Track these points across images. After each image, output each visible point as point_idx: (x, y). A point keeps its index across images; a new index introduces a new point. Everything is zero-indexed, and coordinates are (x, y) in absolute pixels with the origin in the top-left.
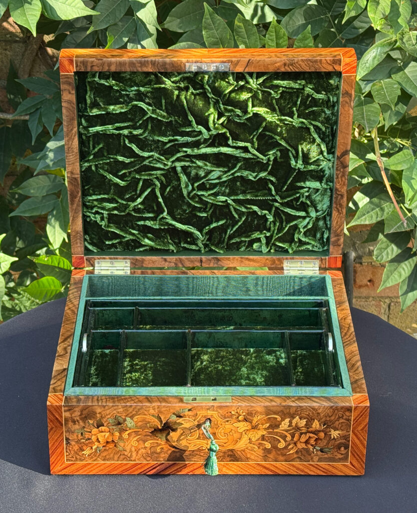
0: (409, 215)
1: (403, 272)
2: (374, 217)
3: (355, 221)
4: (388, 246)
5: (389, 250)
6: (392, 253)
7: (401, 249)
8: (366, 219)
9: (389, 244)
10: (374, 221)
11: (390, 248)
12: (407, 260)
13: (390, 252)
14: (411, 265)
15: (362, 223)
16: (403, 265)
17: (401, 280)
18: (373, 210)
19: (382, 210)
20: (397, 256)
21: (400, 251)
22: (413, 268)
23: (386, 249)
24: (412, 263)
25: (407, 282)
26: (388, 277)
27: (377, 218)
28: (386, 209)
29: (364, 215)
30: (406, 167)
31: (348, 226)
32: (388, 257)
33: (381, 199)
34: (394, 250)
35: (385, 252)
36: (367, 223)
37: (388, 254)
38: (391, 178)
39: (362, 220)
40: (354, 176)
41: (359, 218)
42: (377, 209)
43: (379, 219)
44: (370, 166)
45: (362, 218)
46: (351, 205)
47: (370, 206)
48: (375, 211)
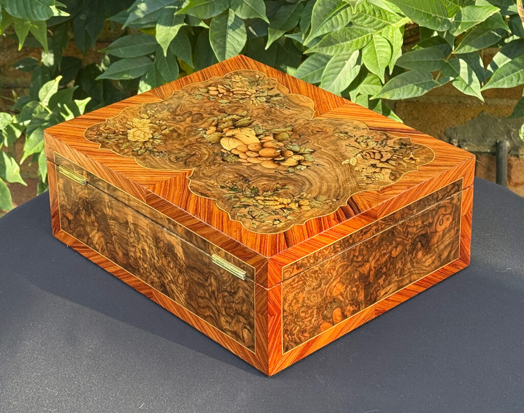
2: (515, 80)
3: (491, 83)
8: (504, 82)
10: (514, 85)
15: (499, 87)
18: (513, 72)
27: (518, 81)
29: (502, 77)
31: (484, 89)
36: (506, 86)
39: (499, 84)
40: (492, 32)
41: (495, 81)
42: (519, 71)
43: (520, 83)
44: (513, 21)
45: (500, 81)
46: (489, 68)
47: (510, 68)
48: (517, 72)
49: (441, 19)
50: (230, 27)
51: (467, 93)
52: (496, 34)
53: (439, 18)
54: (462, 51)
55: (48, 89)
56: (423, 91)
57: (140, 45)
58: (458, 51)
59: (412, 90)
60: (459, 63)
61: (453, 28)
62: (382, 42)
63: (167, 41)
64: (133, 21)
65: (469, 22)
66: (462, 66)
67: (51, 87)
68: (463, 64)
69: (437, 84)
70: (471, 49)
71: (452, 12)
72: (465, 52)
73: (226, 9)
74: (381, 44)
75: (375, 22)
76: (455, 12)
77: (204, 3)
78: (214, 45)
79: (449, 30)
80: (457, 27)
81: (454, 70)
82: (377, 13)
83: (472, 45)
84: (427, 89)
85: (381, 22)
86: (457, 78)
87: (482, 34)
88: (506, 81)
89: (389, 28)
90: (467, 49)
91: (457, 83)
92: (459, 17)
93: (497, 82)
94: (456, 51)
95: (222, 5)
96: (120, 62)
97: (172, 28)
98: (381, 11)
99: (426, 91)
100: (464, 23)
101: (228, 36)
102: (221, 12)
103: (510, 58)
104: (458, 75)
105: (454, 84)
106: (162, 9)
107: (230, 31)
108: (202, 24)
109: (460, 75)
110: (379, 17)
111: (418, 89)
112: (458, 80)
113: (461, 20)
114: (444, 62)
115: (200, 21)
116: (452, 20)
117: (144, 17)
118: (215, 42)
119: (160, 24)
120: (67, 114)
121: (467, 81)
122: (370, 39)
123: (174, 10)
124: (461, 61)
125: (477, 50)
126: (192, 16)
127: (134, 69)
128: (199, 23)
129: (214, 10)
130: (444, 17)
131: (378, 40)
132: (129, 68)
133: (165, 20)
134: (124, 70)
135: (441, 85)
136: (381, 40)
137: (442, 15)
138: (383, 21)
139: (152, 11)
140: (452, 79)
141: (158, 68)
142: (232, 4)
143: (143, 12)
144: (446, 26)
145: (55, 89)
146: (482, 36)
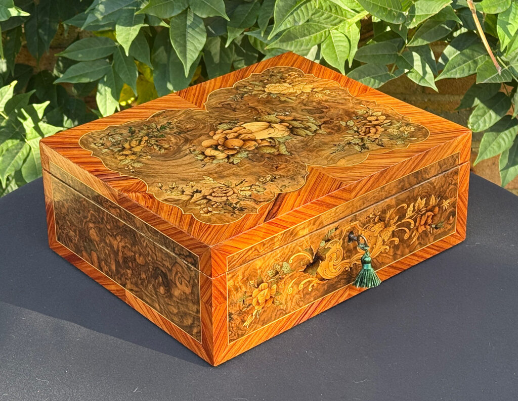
0: (506, 68)
1: (502, 142)
2: (466, 70)
3: (445, 73)
4: (485, 113)
5: (487, 117)
6: (490, 121)
7: (500, 115)
8: (456, 72)
9: (487, 110)
10: (466, 74)
11: (488, 115)
12: (507, 128)
13: (487, 120)
14: (512, 135)
15: (452, 76)
16: (503, 135)
17: (501, 152)
18: (464, 62)
19: (475, 62)
20: (496, 124)
21: (499, 118)
22: (514, 138)
23: (483, 116)
24: (513, 132)
25: (507, 155)
26: (486, 149)
27: (469, 71)
28: (480, 61)
29: (455, 67)
30: (502, 11)
31: (436, 80)
32: (485, 126)
33: (474, 50)
34: (492, 118)
35: (482, 119)
36: (458, 76)
37: (485, 121)
38: (485, 27)
39: (452, 73)
40: (443, 25)
41: (448, 71)
42: (470, 62)
43: (471, 72)
44: (462, 14)
45: (452, 71)
46: (440, 60)
47: (461, 58)
48: (468, 63)
49: (396, 12)
50: (190, 27)
51: (422, 84)
52: (446, 27)
53: (394, 11)
54: (415, 44)
55: (3, 95)
56: (379, 84)
57: (97, 48)
58: (412, 44)
59: (370, 82)
60: (412, 56)
61: (408, 21)
62: (340, 36)
63: (128, 41)
64: (92, 23)
65: (423, 15)
66: (415, 58)
67: (6, 93)
68: (416, 56)
69: (393, 77)
70: (423, 42)
71: (405, 6)
72: (418, 45)
73: (185, 9)
74: (338, 39)
75: (332, 18)
76: (409, 6)
77: (163, 3)
78: (175, 43)
79: (404, 23)
80: (412, 20)
81: (407, 63)
82: (333, 9)
83: (424, 38)
84: (383, 82)
85: (337, 18)
86: (411, 70)
87: (433, 27)
88: (458, 71)
89: (345, 23)
90: (420, 42)
91: (411, 75)
92: (413, 10)
93: (450, 72)
94: (411, 43)
95: (181, 5)
96: (78, 65)
97: (132, 28)
98: (337, 7)
99: (382, 84)
100: (418, 15)
101: (188, 35)
102: (180, 12)
103: (459, 50)
104: (412, 67)
105: (409, 76)
106: (120, 11)
107: (189, 30)
108: (163, 24)
109: (415, 67)
110: (335, 13)
111: (375, 81)
112: (412, 72)
113: (415, 13)
114: (397, 55)
115: (160, 20)
116: (406, 13)
117: (103, 18)
118: (176, 42)
119: (119, 24)
120: (25, 119)
121: (421, 73)
122: (327, 34)
123: (133, 11)
124: (414, 54)
125: (429, 43)
126: (152, 16)
127: (92, 72)
128: (159, 23)
129: (173, 9)
130: (399, 11)
131: (336, 35)
132: (87, 71)
133: (125, 20)
134: (82, 73)
135: (397, 77)
136: (338, 35)
137: (397, 9)
138: (339, 17)
139: (110, 12)
140: (406, 71)
141: (117, 70)
142: (190, 3)
143: (102, 14)
144: (401, 19)
145: (9, 94)
146: (433, 29)
